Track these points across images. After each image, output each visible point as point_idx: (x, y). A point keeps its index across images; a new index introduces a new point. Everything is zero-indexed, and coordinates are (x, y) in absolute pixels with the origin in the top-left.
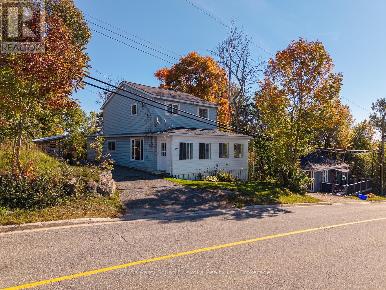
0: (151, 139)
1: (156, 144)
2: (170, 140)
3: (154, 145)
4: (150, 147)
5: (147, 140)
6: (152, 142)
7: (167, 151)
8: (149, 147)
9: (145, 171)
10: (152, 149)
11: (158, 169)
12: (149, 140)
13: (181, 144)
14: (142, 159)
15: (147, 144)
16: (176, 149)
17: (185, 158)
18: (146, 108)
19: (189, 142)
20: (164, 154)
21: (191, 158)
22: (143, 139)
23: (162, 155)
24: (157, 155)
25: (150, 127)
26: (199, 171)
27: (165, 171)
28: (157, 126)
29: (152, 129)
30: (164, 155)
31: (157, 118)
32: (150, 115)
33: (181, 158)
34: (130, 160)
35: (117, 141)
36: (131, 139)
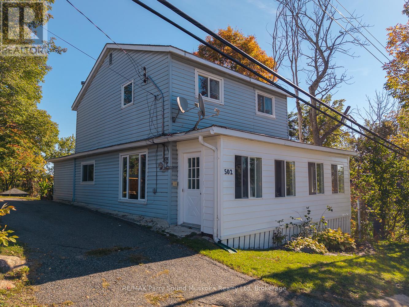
0: (164, 151)
1: (174, 161)
2: (214, 148)
3: (170, 165)
4: (161, 168)
5: (154, 154)
6: (166, 156)
7: (203, 178)
8: (158, 170)
9: (151, 227)
10: (166, 173)
11: (180, 222)
12: (158, 154)
13: (238, 159)
14: (143, 197)
15: (154, 162)
16: (227, 172)
17: (246, 196)
18: (151, 84)
19: (255, 155)
20: (194, 184)
21: (259, 195)
22: (146, 152)
23: (190, 188)
24: (177, 188)
25: (160, 125)
26: (277, 225)
27: (198, 227)
28: (177, 120)
29: (166, 128)
30: (194, 188)
31: (178, 98)
32: (160, 96)
33: (238, 195)
34: (119, 201)
35: (97, 162)
36: (121, 156)
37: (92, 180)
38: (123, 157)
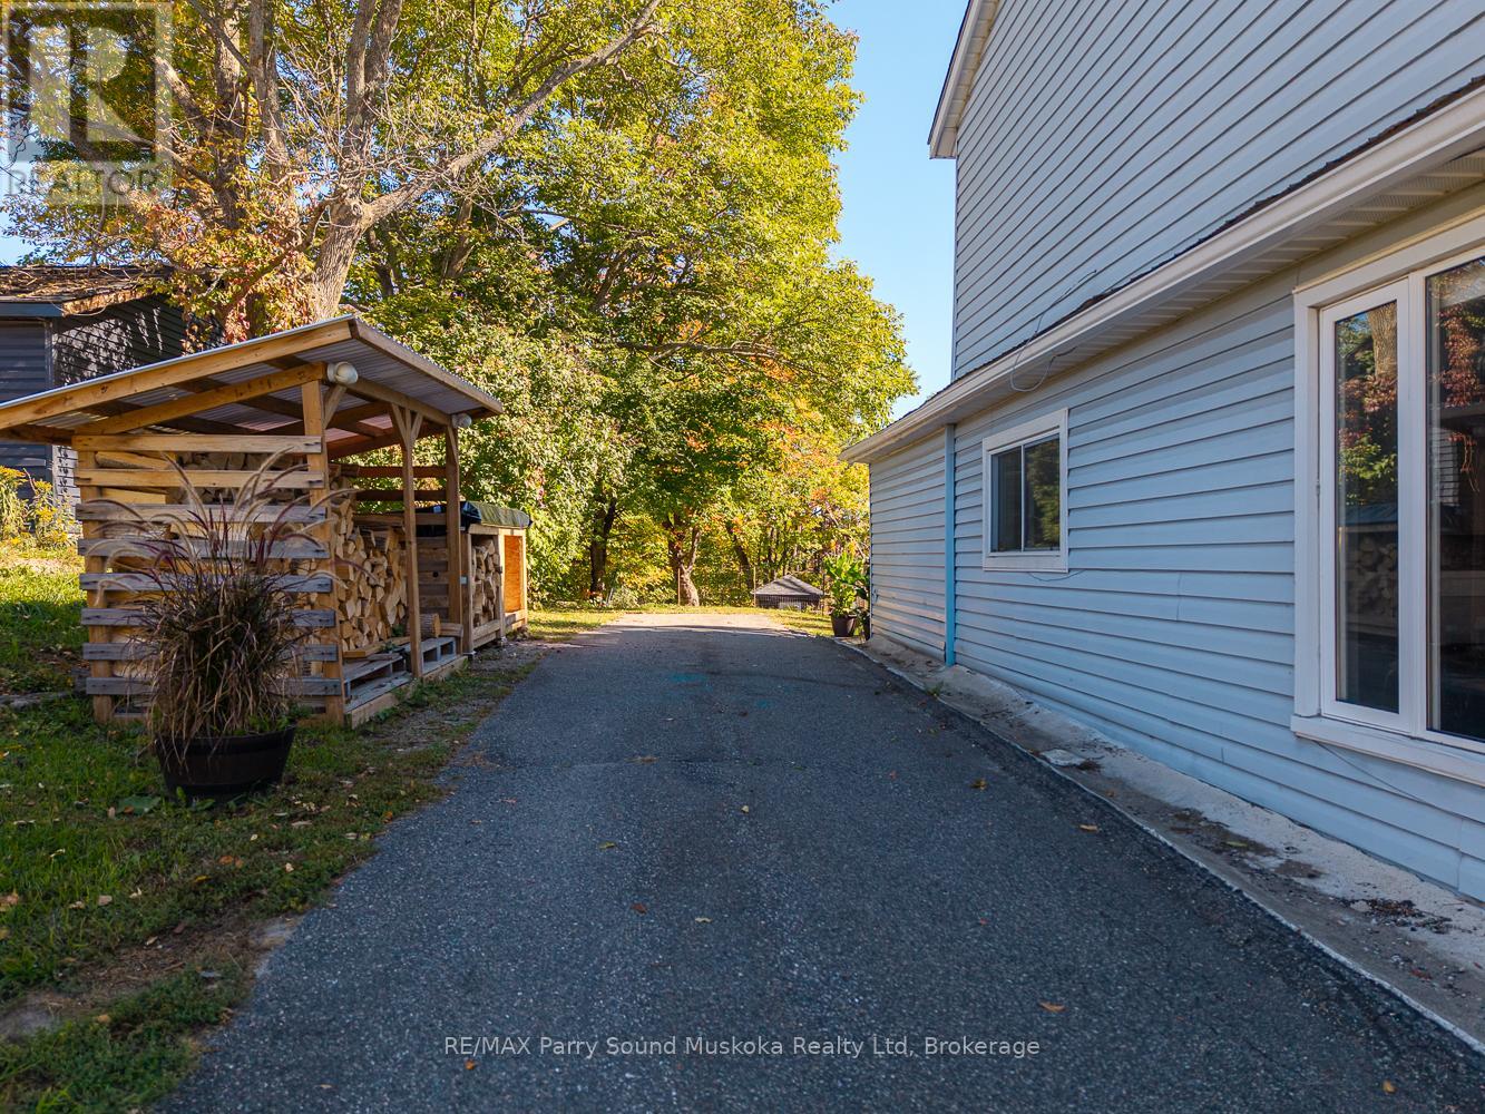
34: (1297, 725)
35: (1080, 419)
36: (1318, 308)
37: (1054, 544)
38: (1329, 317)
